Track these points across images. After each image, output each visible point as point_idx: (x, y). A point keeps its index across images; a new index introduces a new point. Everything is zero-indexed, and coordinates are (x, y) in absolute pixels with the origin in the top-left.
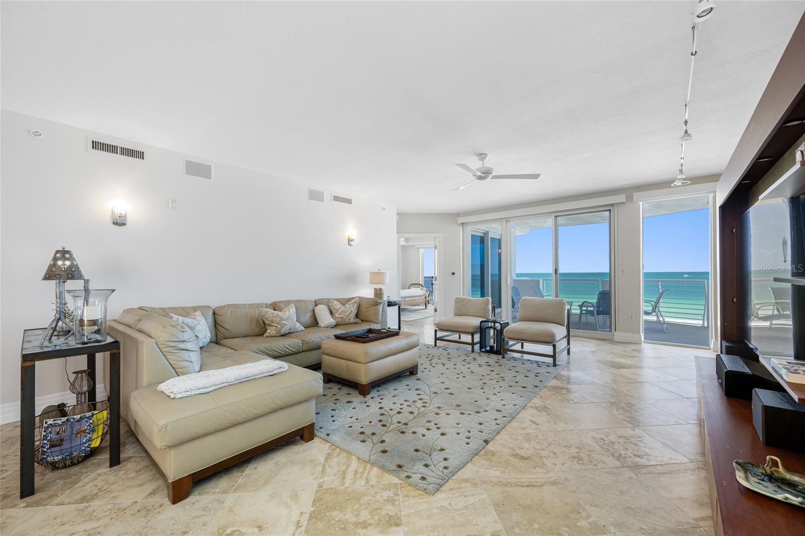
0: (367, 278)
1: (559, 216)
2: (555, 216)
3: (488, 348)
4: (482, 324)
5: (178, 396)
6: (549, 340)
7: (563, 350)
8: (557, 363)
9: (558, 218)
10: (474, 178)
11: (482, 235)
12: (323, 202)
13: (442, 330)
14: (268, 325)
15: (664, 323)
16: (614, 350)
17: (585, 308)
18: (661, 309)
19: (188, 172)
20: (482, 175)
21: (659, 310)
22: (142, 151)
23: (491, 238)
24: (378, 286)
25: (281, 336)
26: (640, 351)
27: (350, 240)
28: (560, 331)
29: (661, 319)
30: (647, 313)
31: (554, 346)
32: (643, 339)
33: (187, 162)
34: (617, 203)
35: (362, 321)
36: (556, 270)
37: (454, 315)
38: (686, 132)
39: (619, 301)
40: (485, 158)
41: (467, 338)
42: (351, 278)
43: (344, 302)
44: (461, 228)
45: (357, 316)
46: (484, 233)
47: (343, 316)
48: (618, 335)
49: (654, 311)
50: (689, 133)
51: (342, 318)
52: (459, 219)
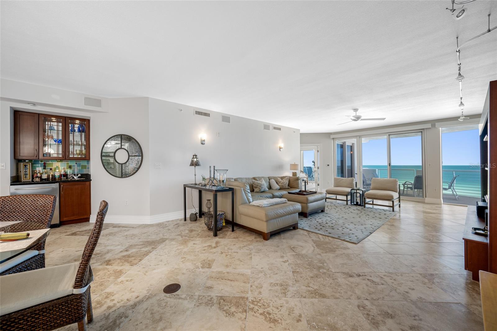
0: (289, 167)
1: (391, 135)
2: (389, 135)
3: (355, 203)
4: (352, 191)
5: (263, 206)
6: (390, 199)
7: (396, 205)
8: (395, 210)
9: (390, 136)
10: (351, 120)
11: (342, 144)
12: (269, 130)
13: (329, 193)
14: (255, 187)
15: (457, 195)
16: (425, 207)
17: (406, 186)
18: (455, 188)
19: (223, 121)
20: (356, 119)
21: (453, 188)
22: (209, 113)
23: (347, 145)
24: (294, 171)
25: (261, 192)
26: (441, 207)
27: (280, 148)
28: (396, 195)
29: (455, 193)
30: (445, 189)
31: (393, 202)
32: (442, 202)
33: (223, 116)
34: (426, 128)
35: (291, 188)
36: (389, 164)
37: (334, 187)
38: (461, 103)
39: (428, 181)
40: (357, 111)
41: (344, 198)
42: (280, 167)
43: (282, 178)
44: (332, 141)
45: (288, 185)
46: (343, 143)
47: (283, 185)
48: (427, 200)
49: (450, 188)
50: (463, 103)
51: (283, 186)
52: (331, 136)
